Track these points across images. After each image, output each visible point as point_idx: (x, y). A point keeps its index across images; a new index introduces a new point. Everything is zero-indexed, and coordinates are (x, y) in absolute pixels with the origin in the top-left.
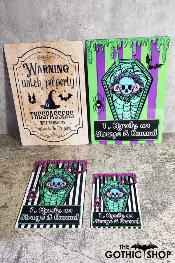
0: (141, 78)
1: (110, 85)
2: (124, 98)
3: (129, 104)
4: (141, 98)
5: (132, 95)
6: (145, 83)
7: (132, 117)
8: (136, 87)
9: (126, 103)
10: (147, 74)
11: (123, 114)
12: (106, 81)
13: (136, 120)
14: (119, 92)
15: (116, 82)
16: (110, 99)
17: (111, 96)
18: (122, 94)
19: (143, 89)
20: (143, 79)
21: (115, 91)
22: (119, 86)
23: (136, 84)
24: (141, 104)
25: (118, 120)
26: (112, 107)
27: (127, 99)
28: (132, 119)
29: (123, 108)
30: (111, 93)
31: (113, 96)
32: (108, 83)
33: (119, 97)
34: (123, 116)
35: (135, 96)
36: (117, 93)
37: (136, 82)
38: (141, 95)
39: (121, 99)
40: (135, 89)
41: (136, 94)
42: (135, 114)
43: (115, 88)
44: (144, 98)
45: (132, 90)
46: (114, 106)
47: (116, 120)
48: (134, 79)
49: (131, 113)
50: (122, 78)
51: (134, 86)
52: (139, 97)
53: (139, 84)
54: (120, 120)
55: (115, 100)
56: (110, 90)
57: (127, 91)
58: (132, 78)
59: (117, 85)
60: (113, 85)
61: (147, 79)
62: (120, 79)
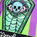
0: (27, 3)
1: (7, 5)
2: (13, 14)
3: (16, 19)
4: (26, 17)
5: (19, 13)
6: (29, 7)
7: (16, 30)
8: (23, 9)
9: (15, 18)
10: (31, 2)
11: (10, 26)
12: (5, 2)
13: (19, 33)
14: (11, 10)
15: (11, 3)
16: (5, 13)
17: (5, 11)
18: (13, 12)
19: (27, 11)
20: (29, 4)
21: (9, 8)
22: (13, 6)
23: (24, 7)
24: (25, 21)
25: (5, 30)
26: (4, 19)
27: (15, 15)
28: (16, 32)
29: (11, 21)
30: (6, 10)
31: (7, 12)
32: (6, 3)
33: (11, 13)
34: (9, 28)
35: (21, 14)
36: (10, 10)
37: (24, 5)
38: (26, 14)
39: (11, 15)
40: (22, 10)
41: (22, 13)
42: (19, 28)
43: (9, 7)
44: (28, 16)
45: (20, 10)
46: (5, 19)
47: (4, 30)
48: (23, 3)
49: (16, 26)
50: (15, 2)
51: (22, 8)
52: (24, 15)
53: (26, 7)
54: (6, 30)
55: (8, 15)
56: (6, 8)
57: (16, 10)
58: (21, 2)
59: (11, 5)
60: (9, 5)
61: (31, 5)
62: (14, 2)
